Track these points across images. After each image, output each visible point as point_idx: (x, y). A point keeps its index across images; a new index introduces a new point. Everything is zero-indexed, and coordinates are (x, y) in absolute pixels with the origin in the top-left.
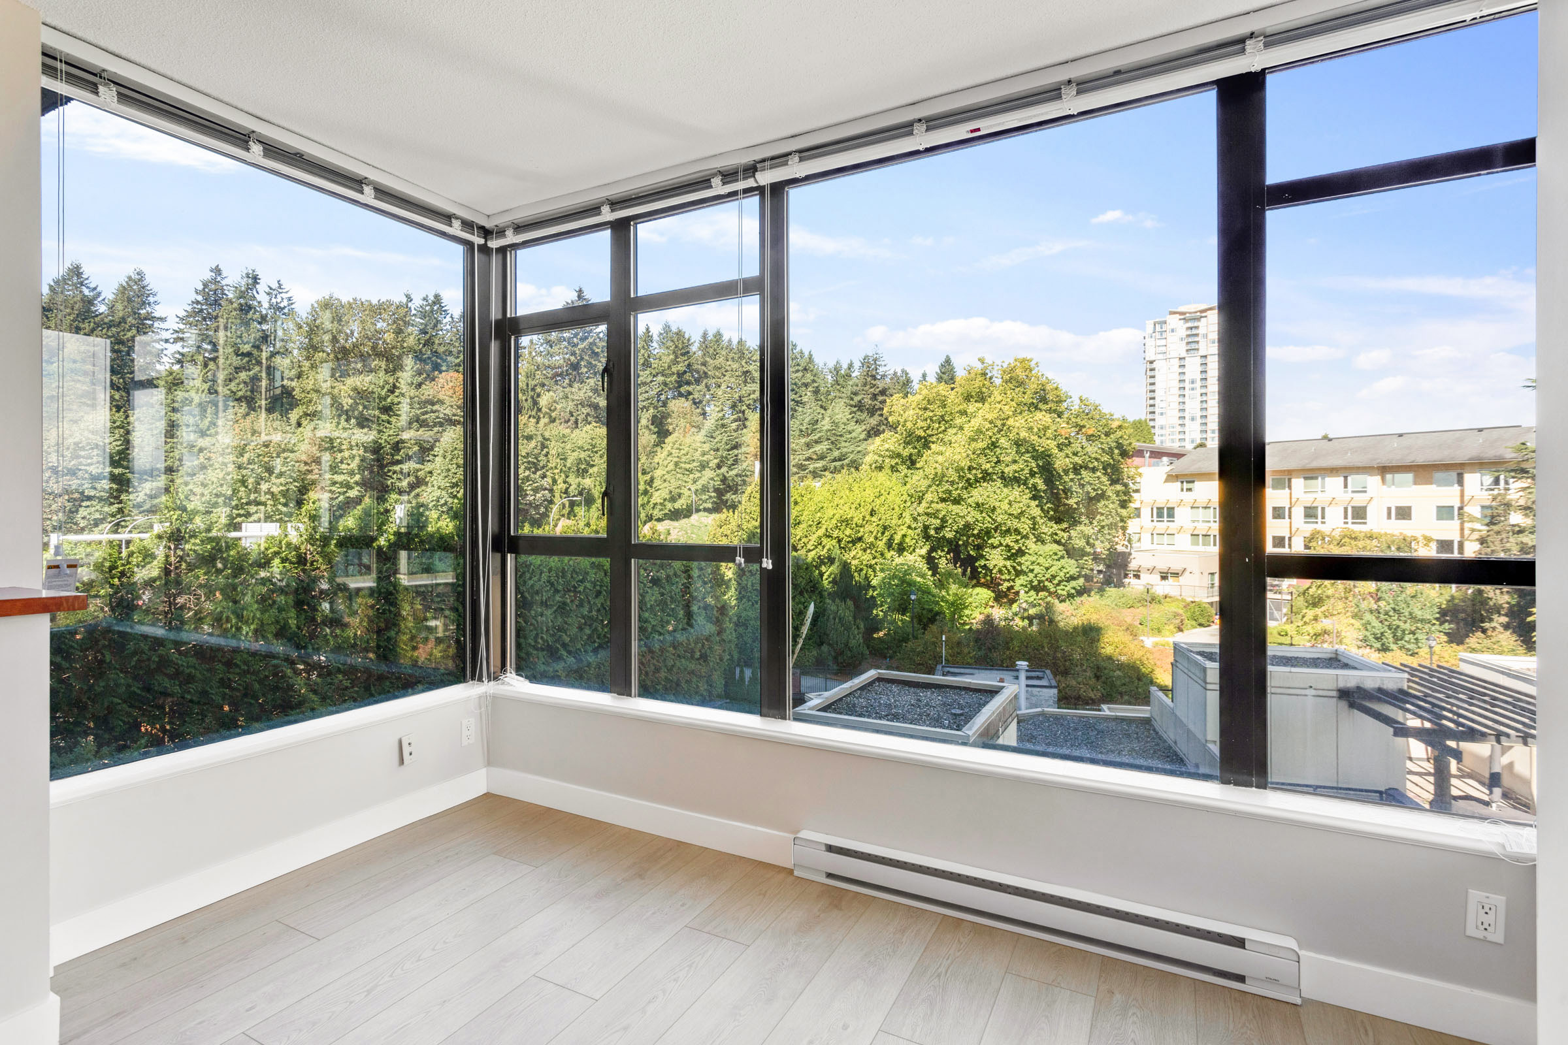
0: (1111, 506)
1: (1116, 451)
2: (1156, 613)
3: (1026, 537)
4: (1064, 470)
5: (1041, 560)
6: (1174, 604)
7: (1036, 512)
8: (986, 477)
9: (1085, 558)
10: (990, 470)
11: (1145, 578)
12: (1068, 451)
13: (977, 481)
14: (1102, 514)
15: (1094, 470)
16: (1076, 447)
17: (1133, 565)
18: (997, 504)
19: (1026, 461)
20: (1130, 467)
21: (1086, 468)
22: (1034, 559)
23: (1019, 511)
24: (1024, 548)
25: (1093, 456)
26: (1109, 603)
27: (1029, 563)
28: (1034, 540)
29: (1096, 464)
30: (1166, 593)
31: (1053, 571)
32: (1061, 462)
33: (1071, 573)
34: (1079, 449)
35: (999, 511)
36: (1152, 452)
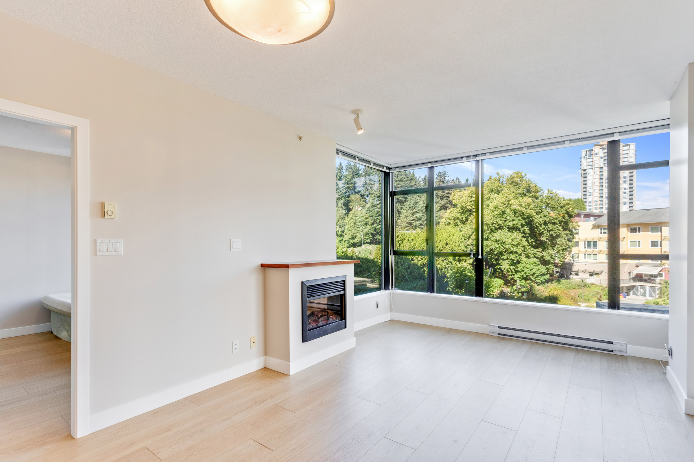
0: (563, 241)
1: (566, 215)
2: (586, 292)
3: (520, 255)
4: (539, 224)
5: (528, 266)
6: (596, 288)
7: (526, 243)
8: (501, 228)
9: (550, 265)
10: (502, 225)
11: (581, 275)
12: (541, 215)
13: (496, 229)
14: (559, 245)
15: (554, 224)
16: (545, 213)
17: (575, 269)
18: (506, 240)
19: (519, 220)
20: (574, 223)
21: (551, 223)
22: (524, 265)
23: (517, 243)
24: (520, 260)
25: (554, 217)
26: (562, 287)
27: (522, 267)
28: (525, 256)
29: (556, 221)
30: (592, 282)
31: (534, 271)
32: (537, 220)
33: (543, 272)
34: (547, 214)
35: (506, 243)
36: (585, 215)
